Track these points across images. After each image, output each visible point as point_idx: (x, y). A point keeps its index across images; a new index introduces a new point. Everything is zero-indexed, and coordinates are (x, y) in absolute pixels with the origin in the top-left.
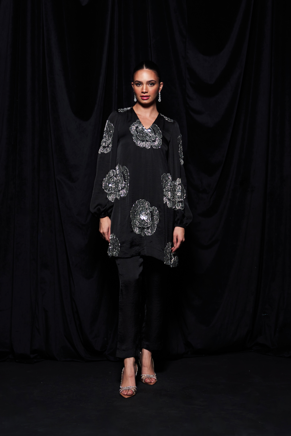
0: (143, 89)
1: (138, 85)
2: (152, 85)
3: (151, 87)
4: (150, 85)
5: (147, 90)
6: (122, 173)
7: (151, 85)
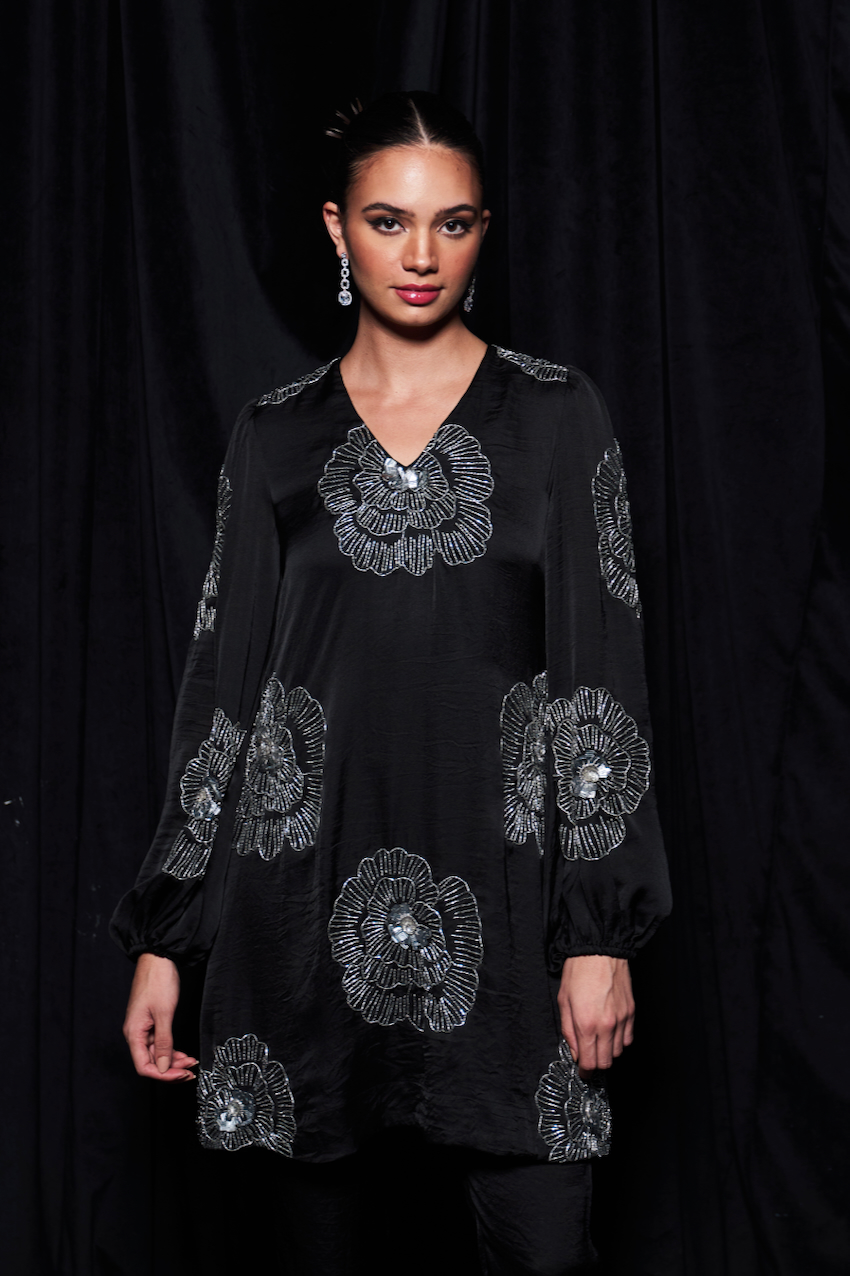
0: (412, 250)
1: (383, 228)
2: (459, 230)
3: (452, 241)
4: (445, 230)
5: (434, 258)
6: (290, 722)
7: (451, 228)
